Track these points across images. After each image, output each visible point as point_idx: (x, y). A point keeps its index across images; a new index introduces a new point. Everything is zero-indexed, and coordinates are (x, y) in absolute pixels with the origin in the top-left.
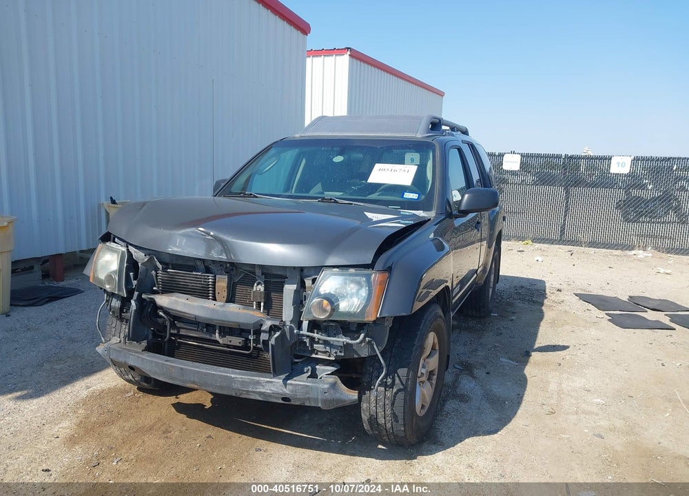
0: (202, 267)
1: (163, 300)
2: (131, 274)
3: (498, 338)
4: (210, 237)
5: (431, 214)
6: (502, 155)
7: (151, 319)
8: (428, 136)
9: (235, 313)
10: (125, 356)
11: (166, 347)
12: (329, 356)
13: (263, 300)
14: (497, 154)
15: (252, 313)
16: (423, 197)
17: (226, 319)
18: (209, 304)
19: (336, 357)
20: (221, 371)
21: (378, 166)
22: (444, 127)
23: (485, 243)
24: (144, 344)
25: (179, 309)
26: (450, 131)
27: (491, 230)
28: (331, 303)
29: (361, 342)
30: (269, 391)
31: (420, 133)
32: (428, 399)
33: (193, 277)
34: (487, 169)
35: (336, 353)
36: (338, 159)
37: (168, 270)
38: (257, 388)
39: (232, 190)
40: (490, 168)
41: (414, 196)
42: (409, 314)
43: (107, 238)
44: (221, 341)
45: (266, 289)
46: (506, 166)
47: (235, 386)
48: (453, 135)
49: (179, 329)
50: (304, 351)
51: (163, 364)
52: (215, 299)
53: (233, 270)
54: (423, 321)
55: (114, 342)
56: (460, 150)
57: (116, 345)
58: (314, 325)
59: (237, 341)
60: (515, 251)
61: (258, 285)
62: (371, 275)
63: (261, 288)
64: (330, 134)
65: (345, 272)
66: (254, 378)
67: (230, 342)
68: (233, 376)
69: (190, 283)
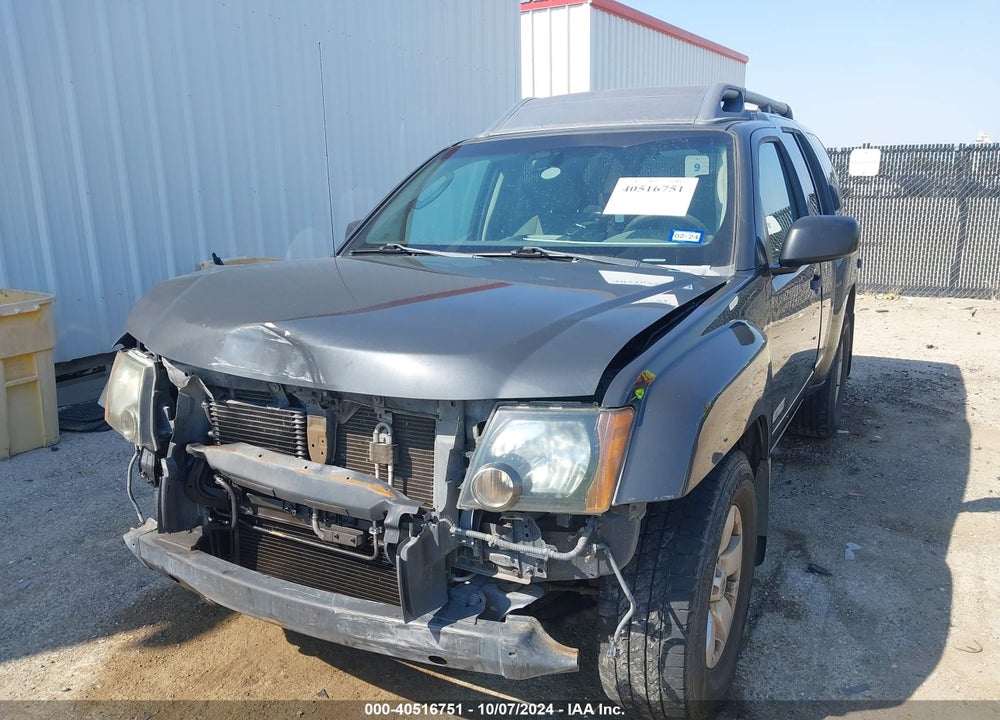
0: (282, 396)
1: (218, 456)
2: (165, 408)
3: (852, 479)
4: (284, 341)
5: (728, 271)
6: (846, 152)
7: (204, 491)
8: (717, 122)
9: (341, 485)
10: (161, 557)
11: (236, 536)
12: (520, 576)
13: (391, 461)
14: (839, 150)
15: (368, 487)
16: (710, 237)
17: (325, 498)
18: (296, 465)
19: (532, 578)
20: (317, 600)
21: (623, 183)
22: (748, 106)
23: (828, 302)
24: (198, 532)
25: (245, 474)
26: (760, 112)
27: (837, 282)
28: (514, 475)
29: (582, 554)
30: (403, 644)
31: (702, 117)
32: (726, 630)
33: (267, 415)
34: (827, 175)
35: (531, 572)
36: (551, 173)
37: (229, 402)
38: (381, 637)
39: (368, 241)
40: (832, 174)
41: (692, 237)
42: (679, 496)
43: (129, 342)
44: (321, 536)
45: (396, 439)
46: (855, 170)
47: (342, 629)
48: (765, 119)
49: (255, 508)
50: (472, 564)
51: (219, 579)
52: (307, 457)
53: (333, 403)
54: (717, 493)
55: (148, 530)
56: (779, 146)
57: (149, 535)
58: (485, 519)
59: (348, 536)
60: (872, 311)
61: (380, 431)
62: (597, 416)
63: (386, 438)
64: (540, 129)
65: (541, 411)
66: (375, 616)
67: (337, 537)
68: (336, 610)
69: (264, 425)
